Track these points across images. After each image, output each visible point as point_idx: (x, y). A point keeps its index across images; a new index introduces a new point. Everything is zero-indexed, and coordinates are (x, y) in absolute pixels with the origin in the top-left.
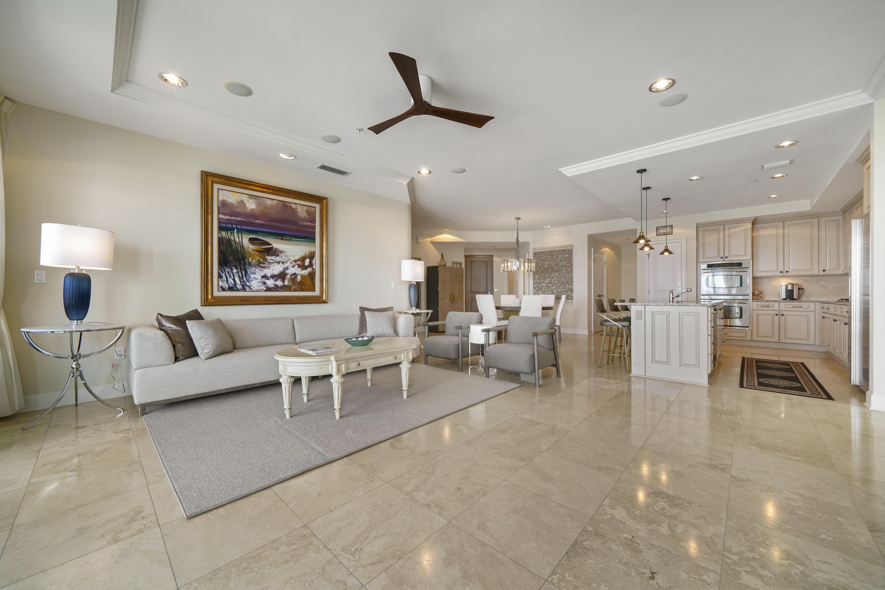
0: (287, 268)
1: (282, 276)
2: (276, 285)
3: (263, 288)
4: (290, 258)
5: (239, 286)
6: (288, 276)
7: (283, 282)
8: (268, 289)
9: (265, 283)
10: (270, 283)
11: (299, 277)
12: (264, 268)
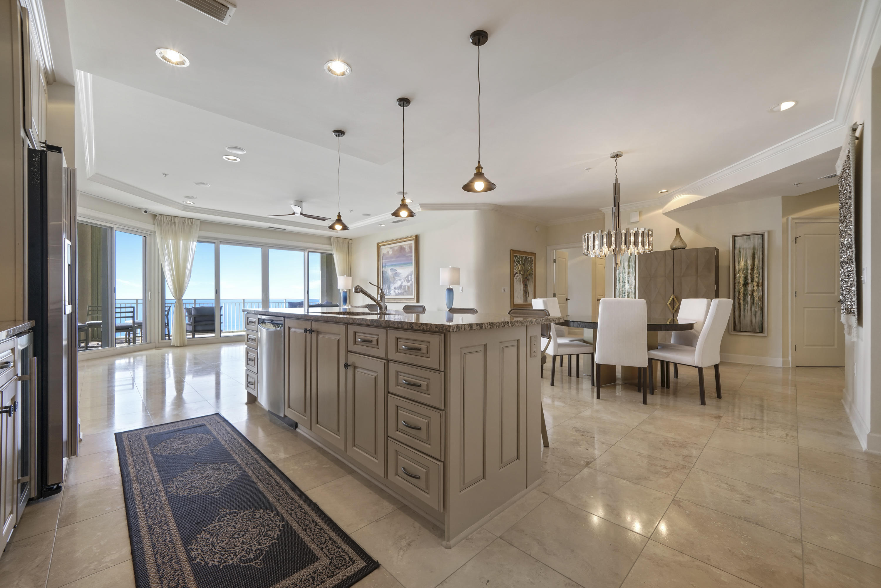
0: (402, 283)
1: (400, 287)
2: (398, 292)
3: (395, 294)
4: (403, 276)
5: (388, 294)
6: (403, 287)
7: (401, 290)
8: (396, 295)
9: (395, 292)
10: (397, 291)
11: (407, 287)
12: (395, 283)
